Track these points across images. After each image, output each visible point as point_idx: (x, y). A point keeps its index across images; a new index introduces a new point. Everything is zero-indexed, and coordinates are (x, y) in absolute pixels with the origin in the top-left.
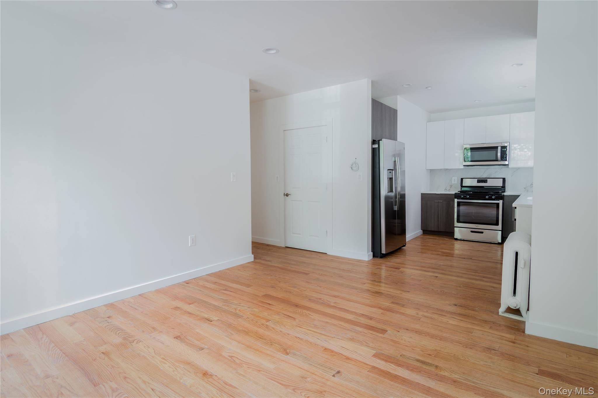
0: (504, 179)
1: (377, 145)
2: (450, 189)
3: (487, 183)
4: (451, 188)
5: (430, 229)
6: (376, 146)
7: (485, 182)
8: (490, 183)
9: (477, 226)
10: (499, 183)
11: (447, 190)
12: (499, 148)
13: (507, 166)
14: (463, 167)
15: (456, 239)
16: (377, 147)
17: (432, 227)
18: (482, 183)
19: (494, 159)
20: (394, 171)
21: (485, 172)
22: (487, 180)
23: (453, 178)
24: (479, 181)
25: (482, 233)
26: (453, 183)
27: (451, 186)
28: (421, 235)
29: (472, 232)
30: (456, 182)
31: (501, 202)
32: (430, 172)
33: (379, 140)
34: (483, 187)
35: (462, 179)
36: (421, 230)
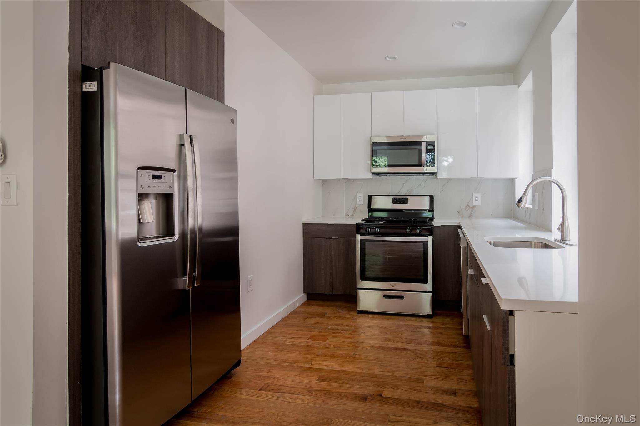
0: (431, 197)
1: (96, 83)
2: (353, 214)
3: (407, 203)
4: (354, 211)
5: (318, 292)
6: (91, 87)
7: (404, 203)
8: (412, 204)
9: (394, 286)
10: (425, 204)
11: (349, 216)
12: (424, 145)
13: (435, 175)
14: (370, 176)
15: (361, 312)
16: (96, 89)
17: (323, 288)
18: (400, 203)
19: (417, 162)
20: (176, 173)
21: (403, 185)
22: (407, 198)
23: (358, 195)
24: (395, 201)
25: (402, 297)
26: (358, 203)
27: (355, 209)
28: (303, 304)
29: (386, 296)
30: (362, 203)
31: (430, 239)
32: (323, 185)
33: (101, 69)
34: (401, 210)
35: (370, 197)
36: (304, 293)
